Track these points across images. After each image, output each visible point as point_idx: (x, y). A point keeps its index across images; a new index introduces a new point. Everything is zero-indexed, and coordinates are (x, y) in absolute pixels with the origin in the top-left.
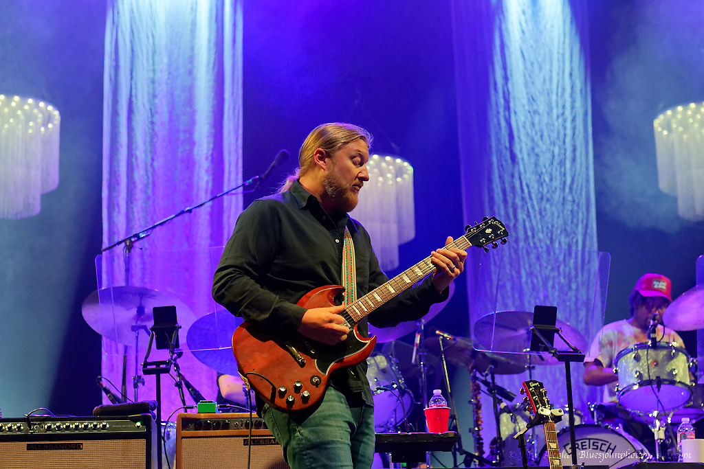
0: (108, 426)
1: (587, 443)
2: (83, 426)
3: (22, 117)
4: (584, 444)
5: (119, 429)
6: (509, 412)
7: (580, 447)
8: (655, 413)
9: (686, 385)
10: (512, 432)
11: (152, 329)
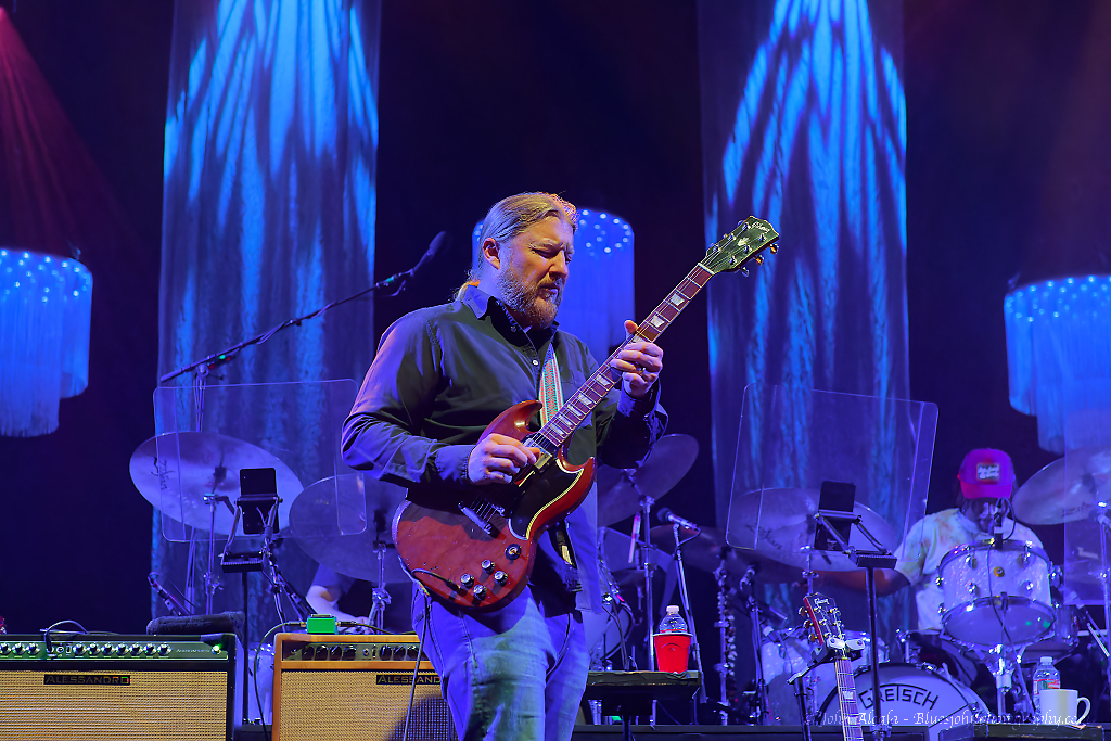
0: (169, 650)
1: (895, 692)
2: (131, 649)
3: (33, 281)
4: (889, 693)
5: (186, 655)
6: (777, 641)
7: (884, 697)
8: (998, 649)
9: (1046, 607)
10: (779, 671)
11: (238, 504)
